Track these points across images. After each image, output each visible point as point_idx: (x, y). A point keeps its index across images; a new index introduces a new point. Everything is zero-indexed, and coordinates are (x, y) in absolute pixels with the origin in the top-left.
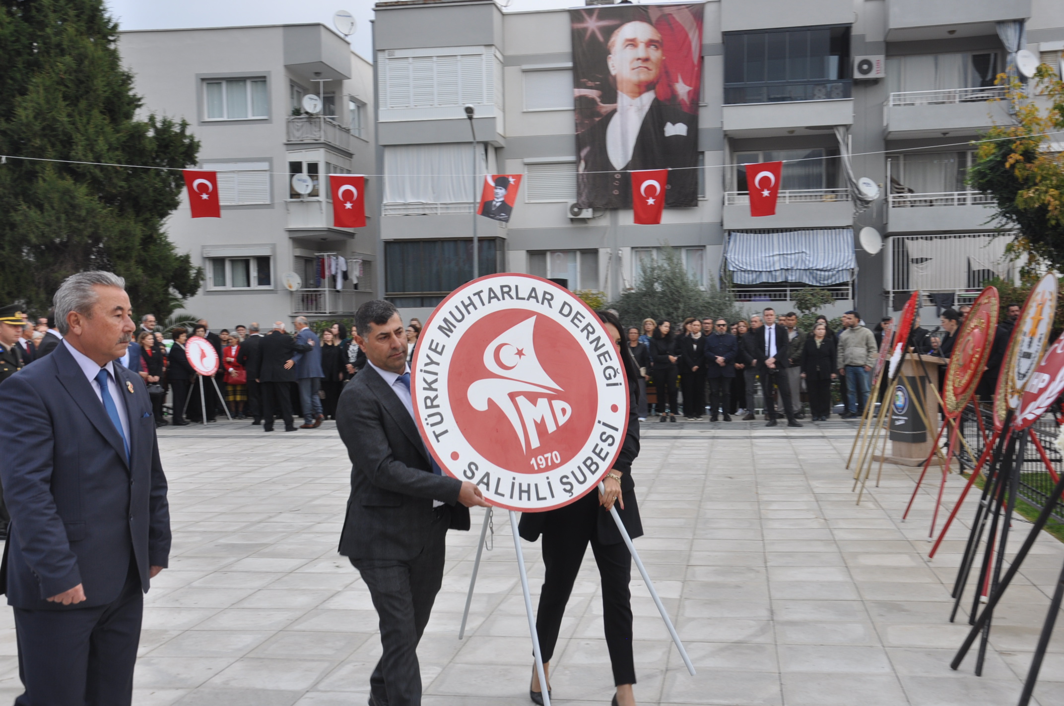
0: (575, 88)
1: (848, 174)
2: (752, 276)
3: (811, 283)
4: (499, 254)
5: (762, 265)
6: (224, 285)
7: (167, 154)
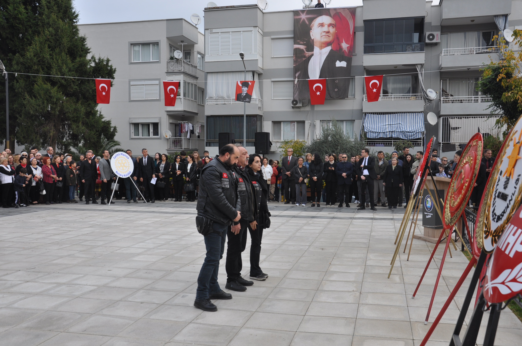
0: (294, 44)
1: (422, 87)
2: (376, 134)
3: (403, 138)
4: (258, 123)
5: (380, 129)
6: (139, 135)
7: (100, 74)
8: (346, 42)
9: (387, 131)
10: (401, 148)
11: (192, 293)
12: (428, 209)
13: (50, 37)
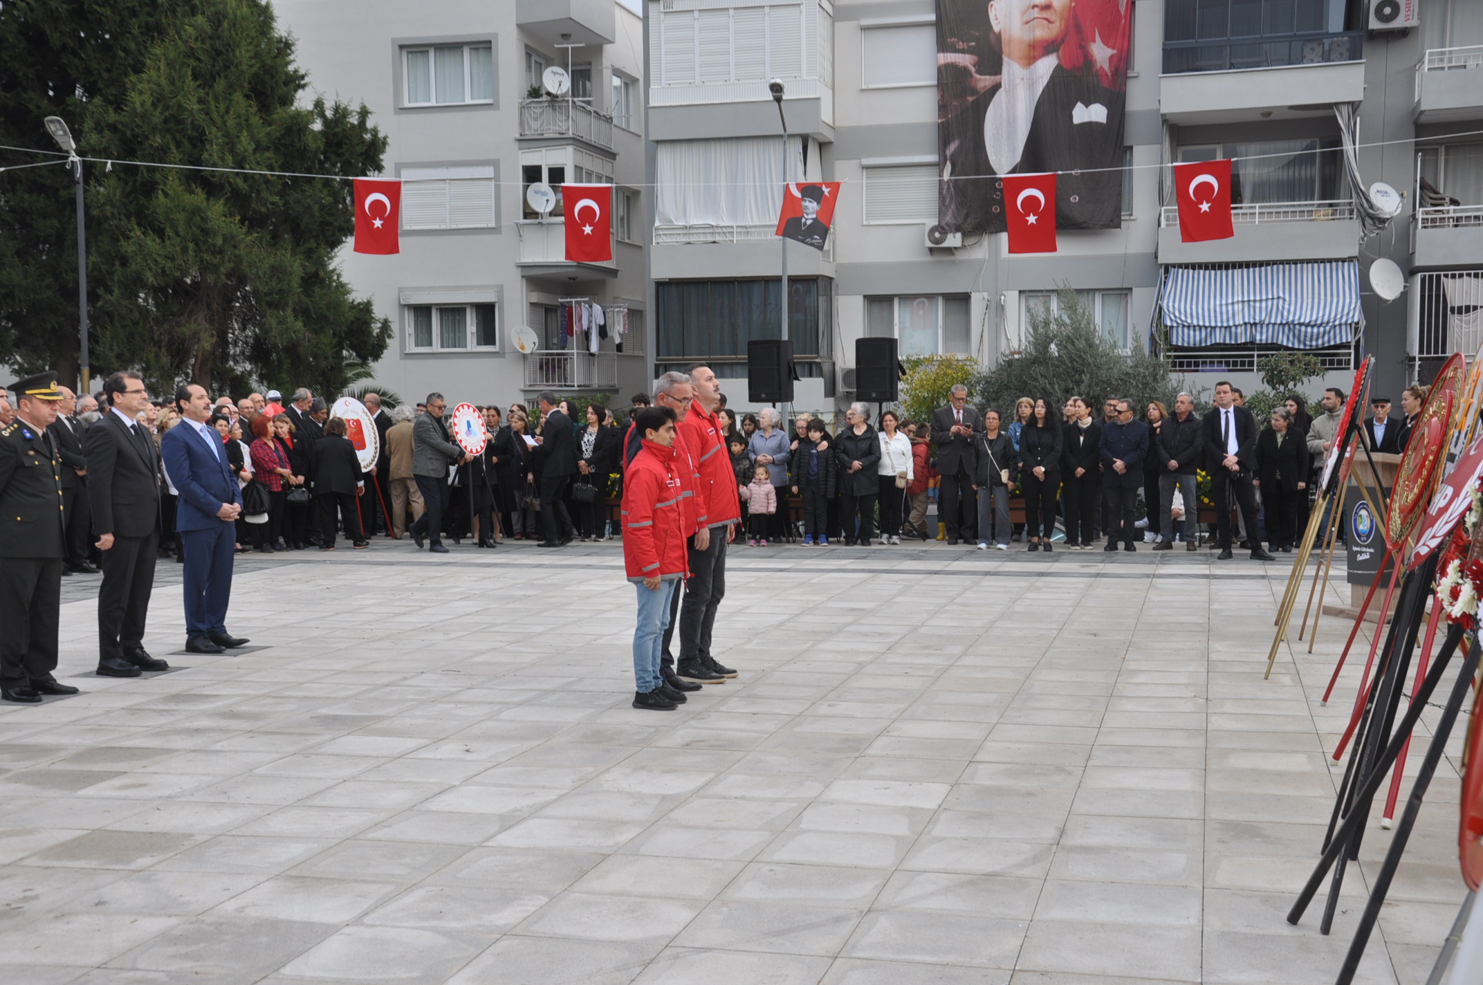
0: (938, 52)
1: (1354, 178)
2: (1200, 334)
3: (1290, 345)
4: (822, 301)
5: (1216, 317)
6: (430, 345)
7: (338, 155)
8: (1106, 42)
9: (1237, 323)
10: (1284, 378)
11: (845, 701)
12: (1362, 539)
13: (199, 44)
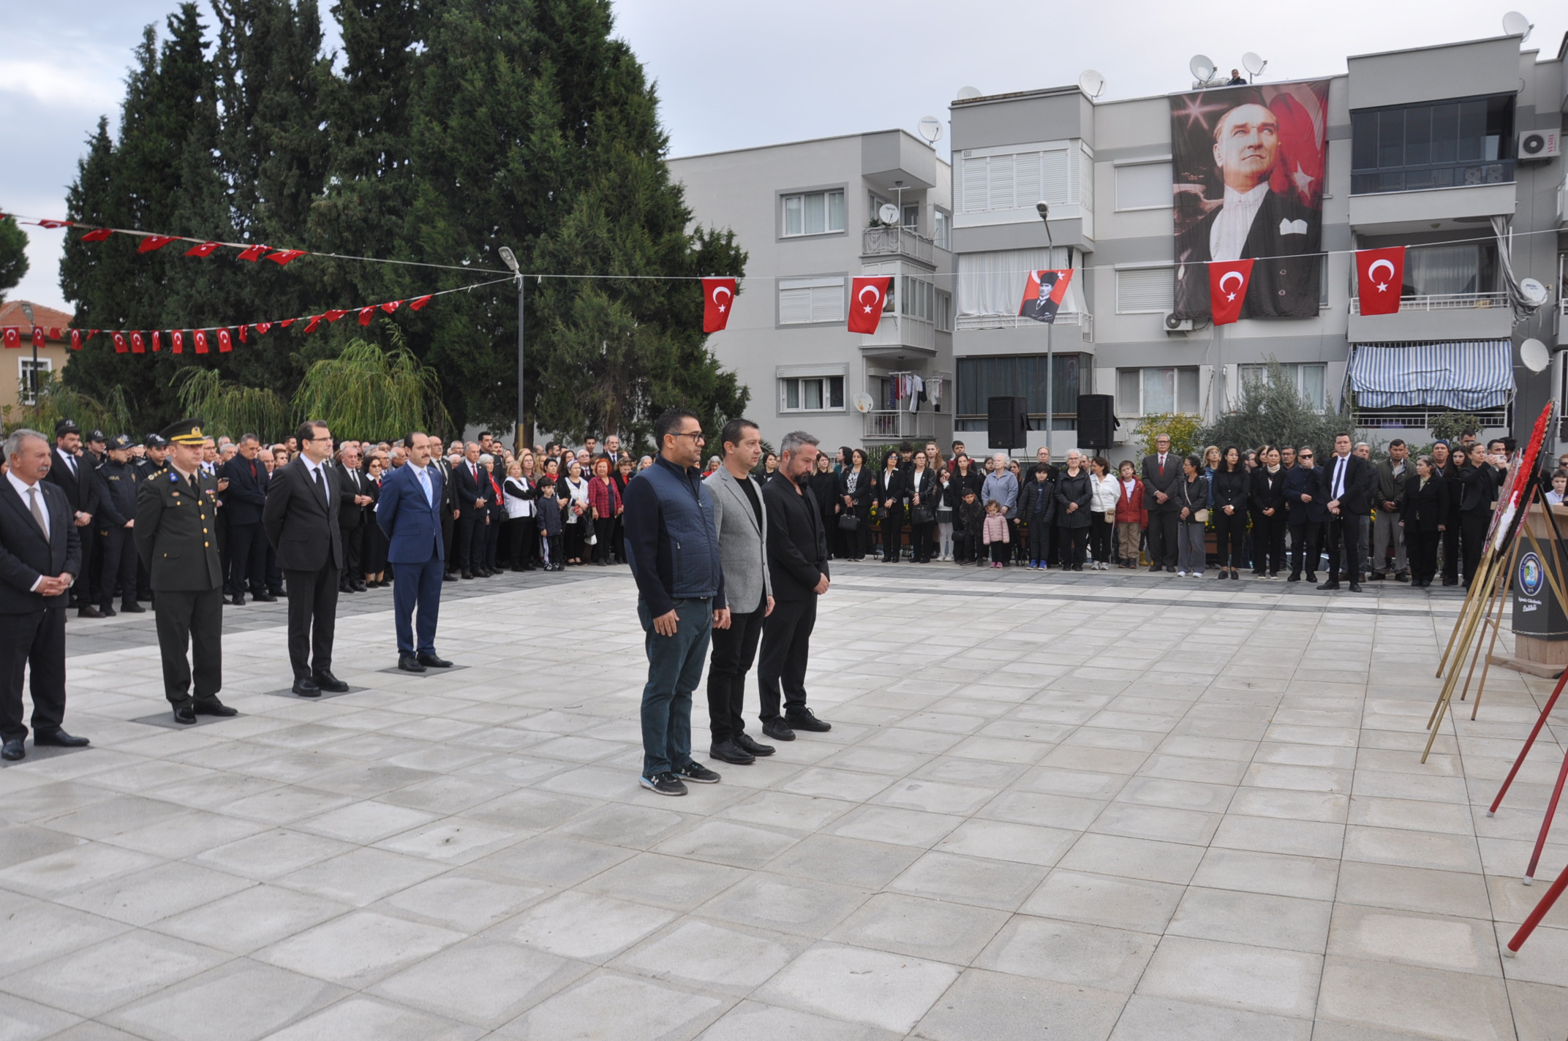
0: (1174, 182)
1: (1507, 274)
2: (1382, 398)
3: (1455, 407)
4: (1083, 372)
5: (1394, 384)
6: (798, 406)
7: (713, 267)
8: (1305, 171)
9: (1412, 389)
10: (1449, 433)
11: (932, 781)
12: (1529, 590)
13: (610, 191)
